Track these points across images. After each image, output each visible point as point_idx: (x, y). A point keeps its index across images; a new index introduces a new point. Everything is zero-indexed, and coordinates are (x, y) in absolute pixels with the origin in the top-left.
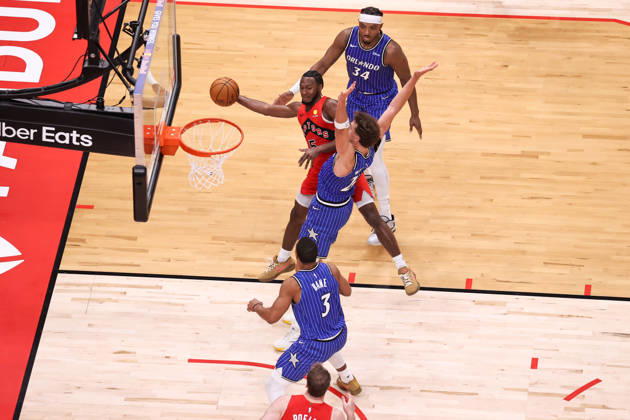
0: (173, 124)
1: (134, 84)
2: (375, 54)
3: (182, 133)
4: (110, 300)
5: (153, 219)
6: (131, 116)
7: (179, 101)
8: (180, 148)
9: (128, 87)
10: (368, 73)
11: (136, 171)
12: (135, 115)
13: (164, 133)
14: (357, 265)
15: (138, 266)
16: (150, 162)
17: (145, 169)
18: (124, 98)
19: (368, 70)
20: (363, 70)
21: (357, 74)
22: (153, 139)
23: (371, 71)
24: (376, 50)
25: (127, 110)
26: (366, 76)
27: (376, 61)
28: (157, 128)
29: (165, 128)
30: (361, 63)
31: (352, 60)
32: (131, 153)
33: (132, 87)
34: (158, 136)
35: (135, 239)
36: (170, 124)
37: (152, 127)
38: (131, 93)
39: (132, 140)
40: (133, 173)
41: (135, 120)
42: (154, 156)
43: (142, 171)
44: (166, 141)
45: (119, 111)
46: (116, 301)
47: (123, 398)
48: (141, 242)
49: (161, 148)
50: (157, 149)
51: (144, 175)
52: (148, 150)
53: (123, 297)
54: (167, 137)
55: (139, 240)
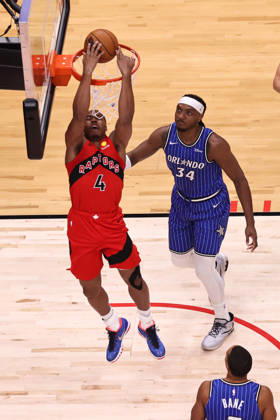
0: (64, 52)
1: (19, 12)
2: (197, 150)
3: (74, 61)
4: (9, 245)
5: (49, 156)
6: (17, 46)
7: (68, 27)
8: (72, 77)
9: (12, 15)
10: (193, 173)
11: (26, 105)
12: (22, 46)
13: (54, 62)
14: (272, 192)
15: (37, 207)
16: (40, 94)
17: (37, 102)
18: (10, 27)
19: (193, 169)
20: (187, 170)
21: (181, 175)
22: (43, 70)
23: (195, 170)
24: (197, 146)
25: (14, 40)
26: (191, 176)
27: (199, 158)
28: (47, 57)
29: (55, 58)
30: (184, 162)
31: (174, 160)
32: (20, 86)
33: (17, 15)
34: (48, 66)
35: (32, 178)
36: (60, 52)
37: (41, 56)
38: (17, 21)
39: (21, 71)
40: (24, 107)
41: (23, 50)
42: (45, 88)
43: (33, 105)
44: (57, 70)
45: (5, 41)
46: (16, 246)
47: (30, 349)
48: (37, 182)
49: (52, 78)
50: (47, 80)
51: (36, 108)
52: (39, 81)
53: (23, 242)
54: (58, 66)
55: (36, 179)
